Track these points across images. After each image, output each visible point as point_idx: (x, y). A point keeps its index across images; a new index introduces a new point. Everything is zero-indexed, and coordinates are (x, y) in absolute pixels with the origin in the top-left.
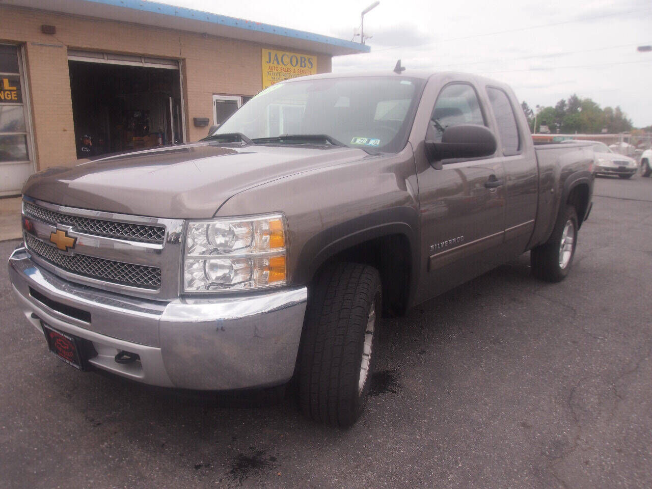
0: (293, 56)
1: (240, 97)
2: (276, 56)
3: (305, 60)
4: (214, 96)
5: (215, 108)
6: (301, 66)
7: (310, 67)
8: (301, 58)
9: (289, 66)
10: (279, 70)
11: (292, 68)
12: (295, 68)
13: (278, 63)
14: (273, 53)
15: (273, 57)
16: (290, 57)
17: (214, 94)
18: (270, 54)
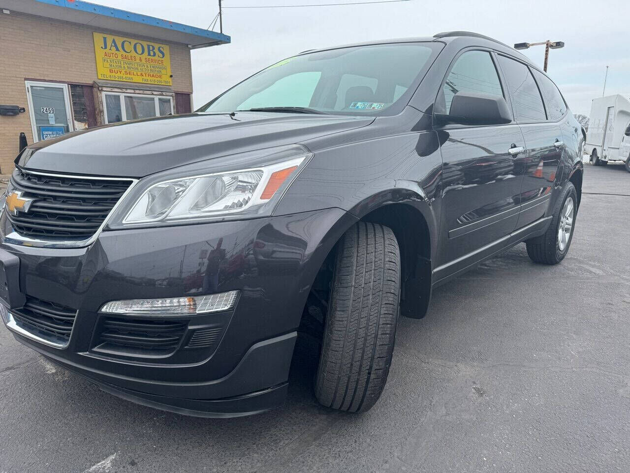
0: (137, 43)
1: (66, 85)
2: (114, 41)
3: (154, 48)
4: (26, 82)
5: (29, 96)
6: (149, 55)
7: (161, 56)
8: (149, 46)
9: (133, 54)
10: (120, 58)
11: (138, 57)
12: (141, 56)
13: (117, 50)
14: (110, 39)
15: (109, 43)
16: (133, 44)
17: (26, 79)
18: (105, 39)
